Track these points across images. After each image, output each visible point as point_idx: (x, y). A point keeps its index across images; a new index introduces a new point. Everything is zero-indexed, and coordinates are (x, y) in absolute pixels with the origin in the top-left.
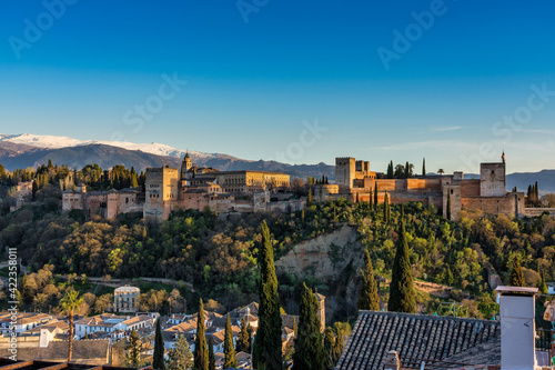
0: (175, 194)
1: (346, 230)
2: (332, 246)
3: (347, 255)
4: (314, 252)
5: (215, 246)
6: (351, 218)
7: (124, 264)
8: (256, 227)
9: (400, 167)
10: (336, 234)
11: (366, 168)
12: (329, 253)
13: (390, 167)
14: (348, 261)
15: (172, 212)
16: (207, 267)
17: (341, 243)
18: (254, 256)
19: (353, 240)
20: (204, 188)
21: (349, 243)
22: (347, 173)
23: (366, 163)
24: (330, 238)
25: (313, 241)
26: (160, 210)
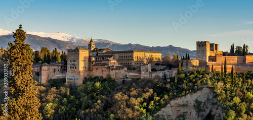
0: (87, 66)
1: (206, 90)
2: (197, 101)
3: (207, 108)
4: (184, 106)
5: (117, 101)
6: (209, 82)
7: (55, 113)
8: (143, 88)
9: (239, 48)
10: (198, 94)
11: (216, 49)
12: (194, 106)
13: (232, 48)
14: (208, 111)
15: (85, 78)
16: (112, 115)
17: (203, 99)
18: (144, 108)
19: (211, 97)
20: (106, 62)
21: (208, 99)
22: (204, 52)
23: (216, 45)
24: (196, 96)
25: (183, 98)
26: (77, 77)
